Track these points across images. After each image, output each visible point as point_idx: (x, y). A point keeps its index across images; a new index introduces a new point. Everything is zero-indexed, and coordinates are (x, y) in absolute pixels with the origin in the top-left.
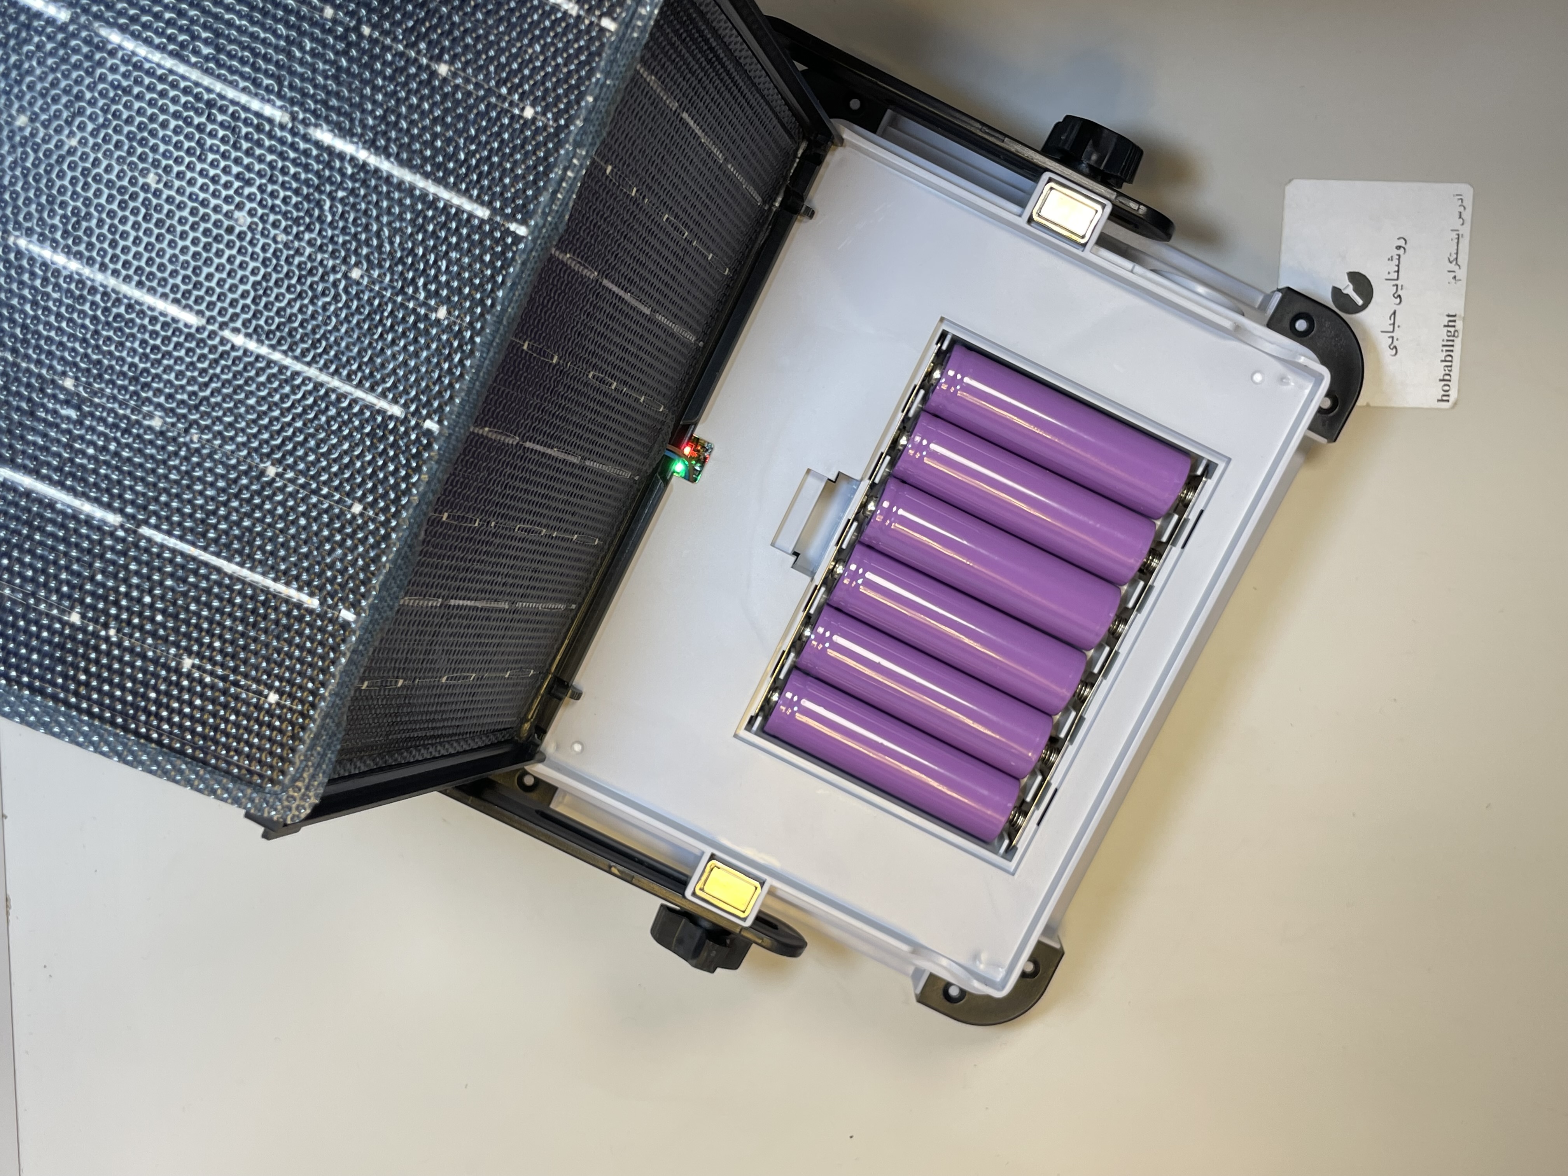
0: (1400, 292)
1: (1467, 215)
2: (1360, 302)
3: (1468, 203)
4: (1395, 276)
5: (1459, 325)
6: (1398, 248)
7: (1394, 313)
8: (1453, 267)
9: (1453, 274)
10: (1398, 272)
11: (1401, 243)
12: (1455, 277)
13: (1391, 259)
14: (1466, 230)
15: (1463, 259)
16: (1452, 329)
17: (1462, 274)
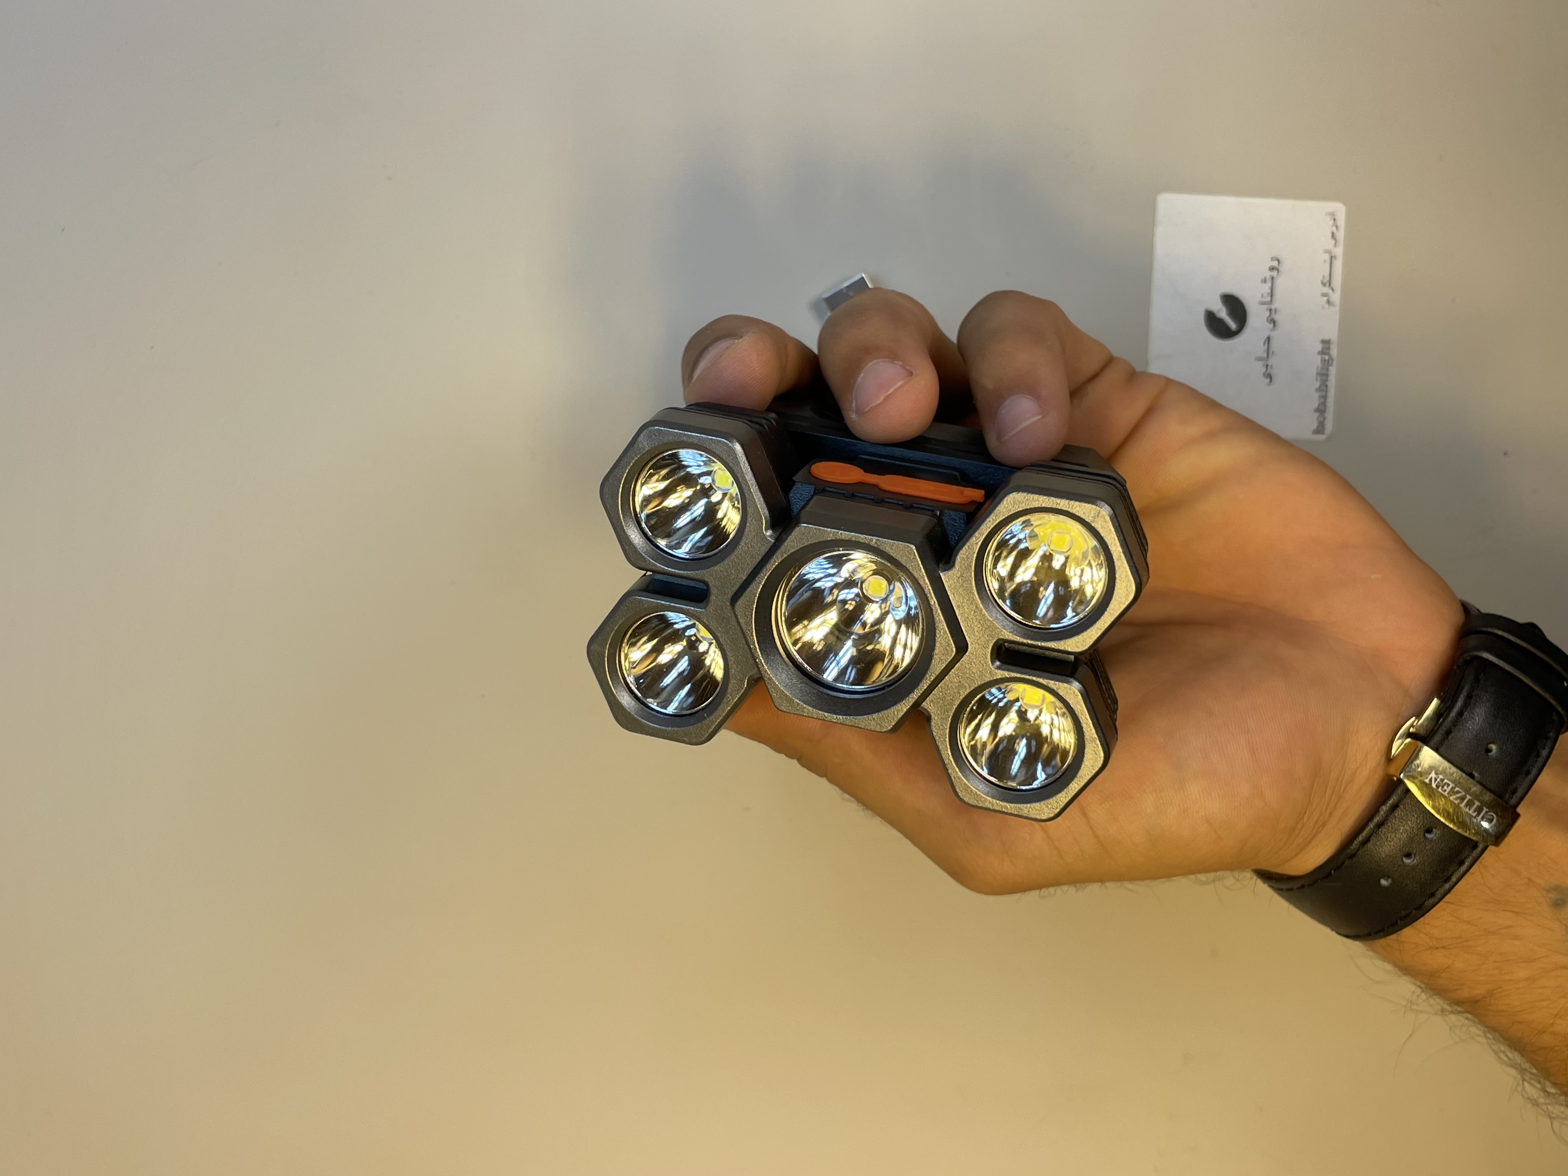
0: (1273, 316)
1: (1341, 235)
2: (1233, 325)
3: (1341, 222)
4: (1269, 299)
5: (1334, 352)
6: (1272, 269)
7: (1269, 339)
8: (1326, 290)
9: (1326, 298)
10: (1272, 296)
11: (1275, 264)
12: (1328, 302)
13: (1264, 281)
14: (1339, 251)
15: (1337, 282)
16: (1327, 357)
17: (1336, 297)
